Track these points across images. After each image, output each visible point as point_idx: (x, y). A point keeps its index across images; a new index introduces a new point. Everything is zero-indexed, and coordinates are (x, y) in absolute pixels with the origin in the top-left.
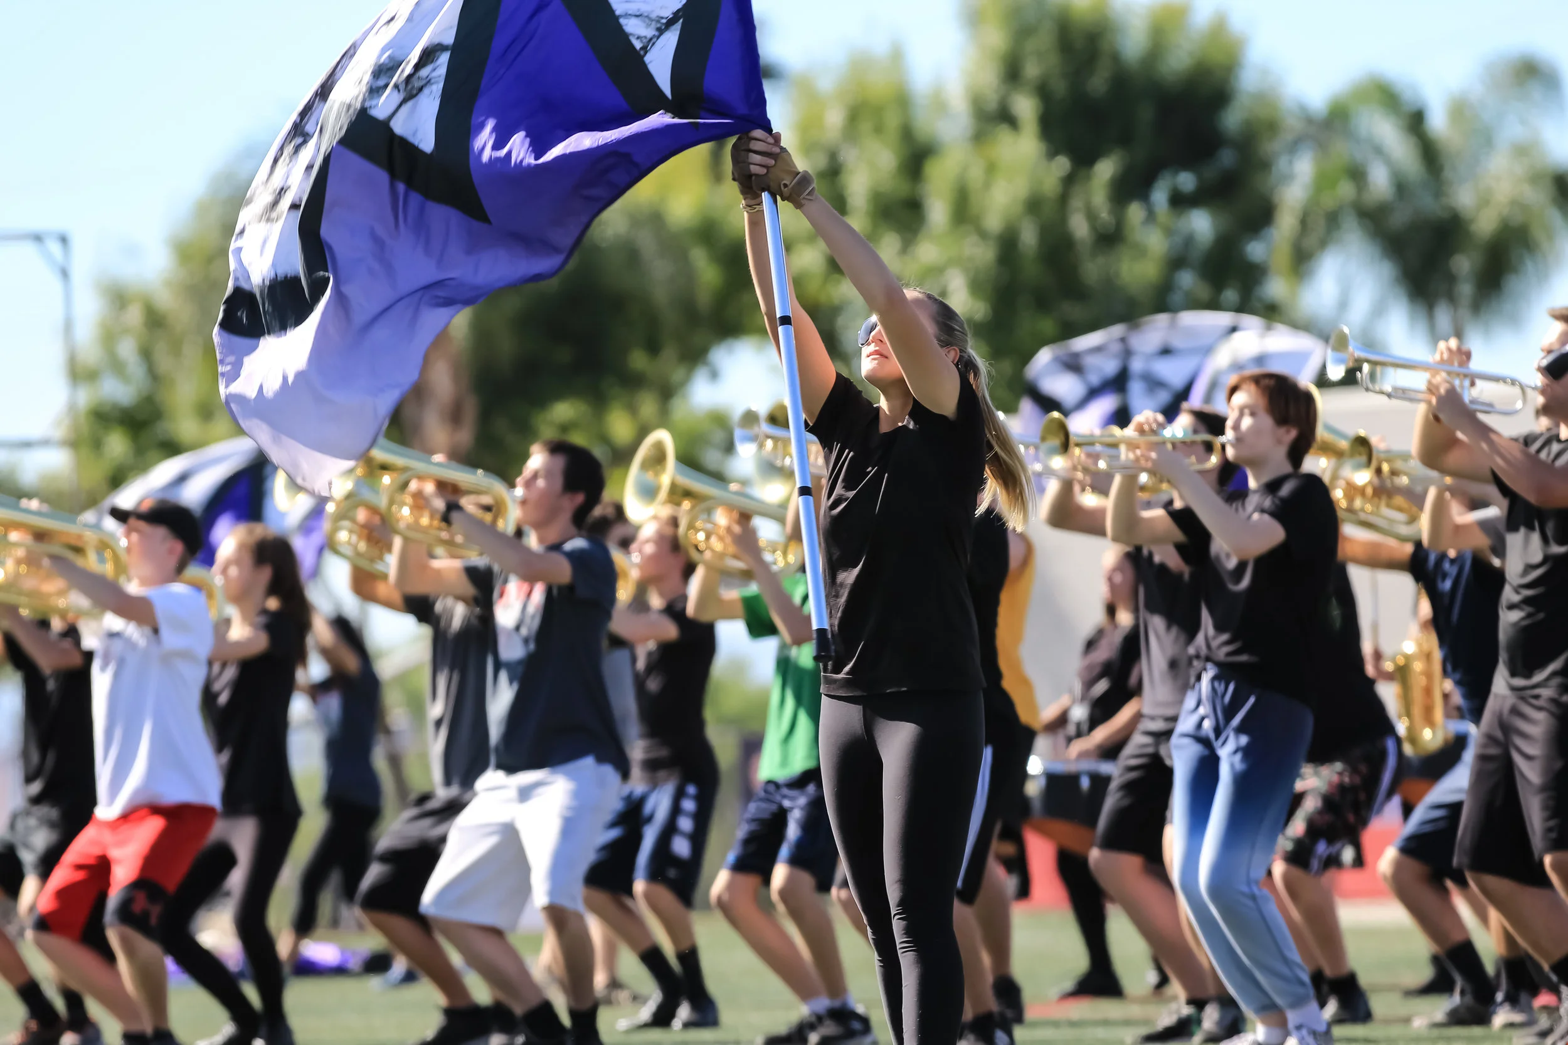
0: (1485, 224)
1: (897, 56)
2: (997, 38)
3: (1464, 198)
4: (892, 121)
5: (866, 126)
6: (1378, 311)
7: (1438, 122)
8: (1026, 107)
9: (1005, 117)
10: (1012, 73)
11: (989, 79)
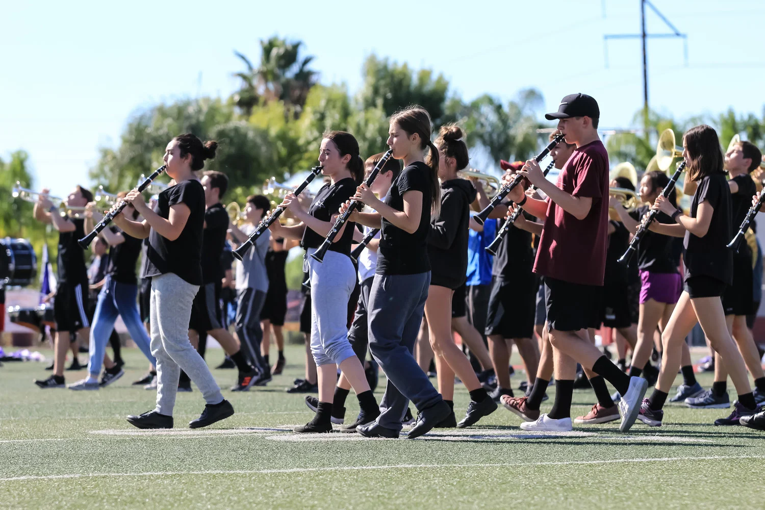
0: (519, 139)
1: (344, 84)
2: (371, 80)
3: (512, 132)
4: (339, 104)
5: (331, 106)
6: (487, 166)
7: (506, 109)
8: (380, 102)
9: (374, 105)
10: (376, 91)
11: (369, 92)
